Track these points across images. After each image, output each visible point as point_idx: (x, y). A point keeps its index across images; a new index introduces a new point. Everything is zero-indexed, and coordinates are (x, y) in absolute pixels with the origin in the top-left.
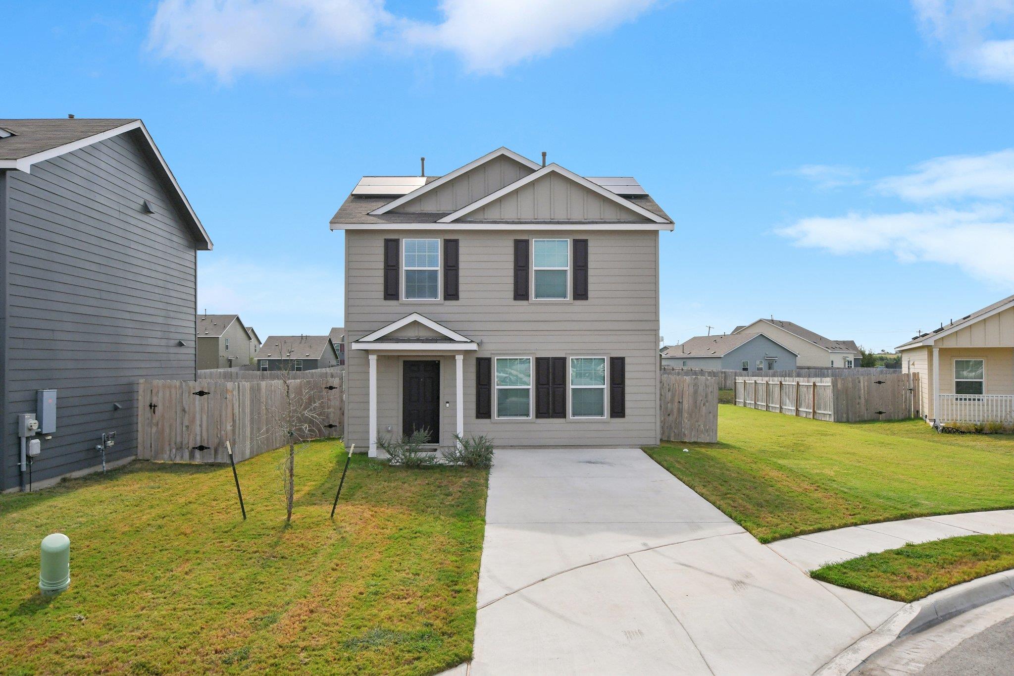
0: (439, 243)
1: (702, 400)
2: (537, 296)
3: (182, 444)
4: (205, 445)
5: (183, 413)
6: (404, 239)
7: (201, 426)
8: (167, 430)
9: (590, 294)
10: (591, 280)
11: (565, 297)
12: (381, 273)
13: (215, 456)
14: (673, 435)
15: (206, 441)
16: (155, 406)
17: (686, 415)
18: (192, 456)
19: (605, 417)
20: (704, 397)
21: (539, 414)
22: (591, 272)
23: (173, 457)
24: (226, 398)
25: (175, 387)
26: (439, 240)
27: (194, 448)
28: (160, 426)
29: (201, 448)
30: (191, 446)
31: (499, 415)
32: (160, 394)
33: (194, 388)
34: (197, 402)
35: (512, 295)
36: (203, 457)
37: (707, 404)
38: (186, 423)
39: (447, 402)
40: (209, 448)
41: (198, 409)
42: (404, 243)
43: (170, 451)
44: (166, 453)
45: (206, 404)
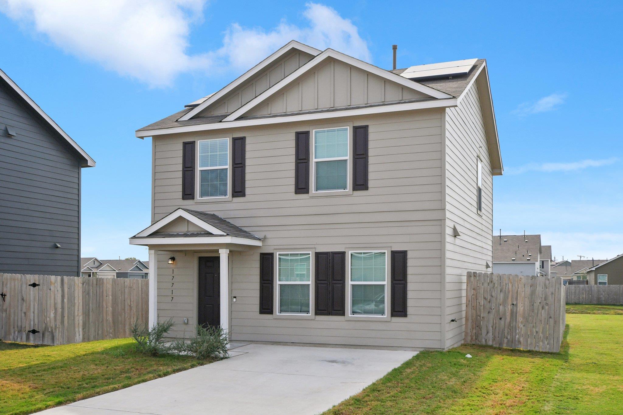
0: (228, 141)
1: (540, 303)
2: (317, 189)
3: (21, 327)
4: (36, 329)
5: (23, 301)
6: (199, 141)
7: (34, 312)
8: (12, 315)
9: (371, 184)
10: (371, 168)
11: (345, 188)
12: (180, 174)
13: (43, 338)
14: (506, 340)
15: (37, 326)
16: (5, 295)
17: (520, 319)
18: (28, 339)
19: (386, 316)
20: (543, 299)
21: (319, 311)
22: (371, 160)
23: (16, 338)
24: (50, 289)
25: (18, 280)
26: (228, 139)
27: (29, 331)
28: (8, 312)
29: (34, 332)
30: (28, 329)
31: (281, 311)
32: (8, 285)
33: (30, 281)
34: (32, 292)
35: (293, 188)
36: (35, 340)
37: (547, 307)
38: (24, 310)
39: (235, 297)
40: (39, 332)
41: (32, 299)
42: (200, 144)
43: (14, 333)
44: (11, 335)
45: (37, 294)
